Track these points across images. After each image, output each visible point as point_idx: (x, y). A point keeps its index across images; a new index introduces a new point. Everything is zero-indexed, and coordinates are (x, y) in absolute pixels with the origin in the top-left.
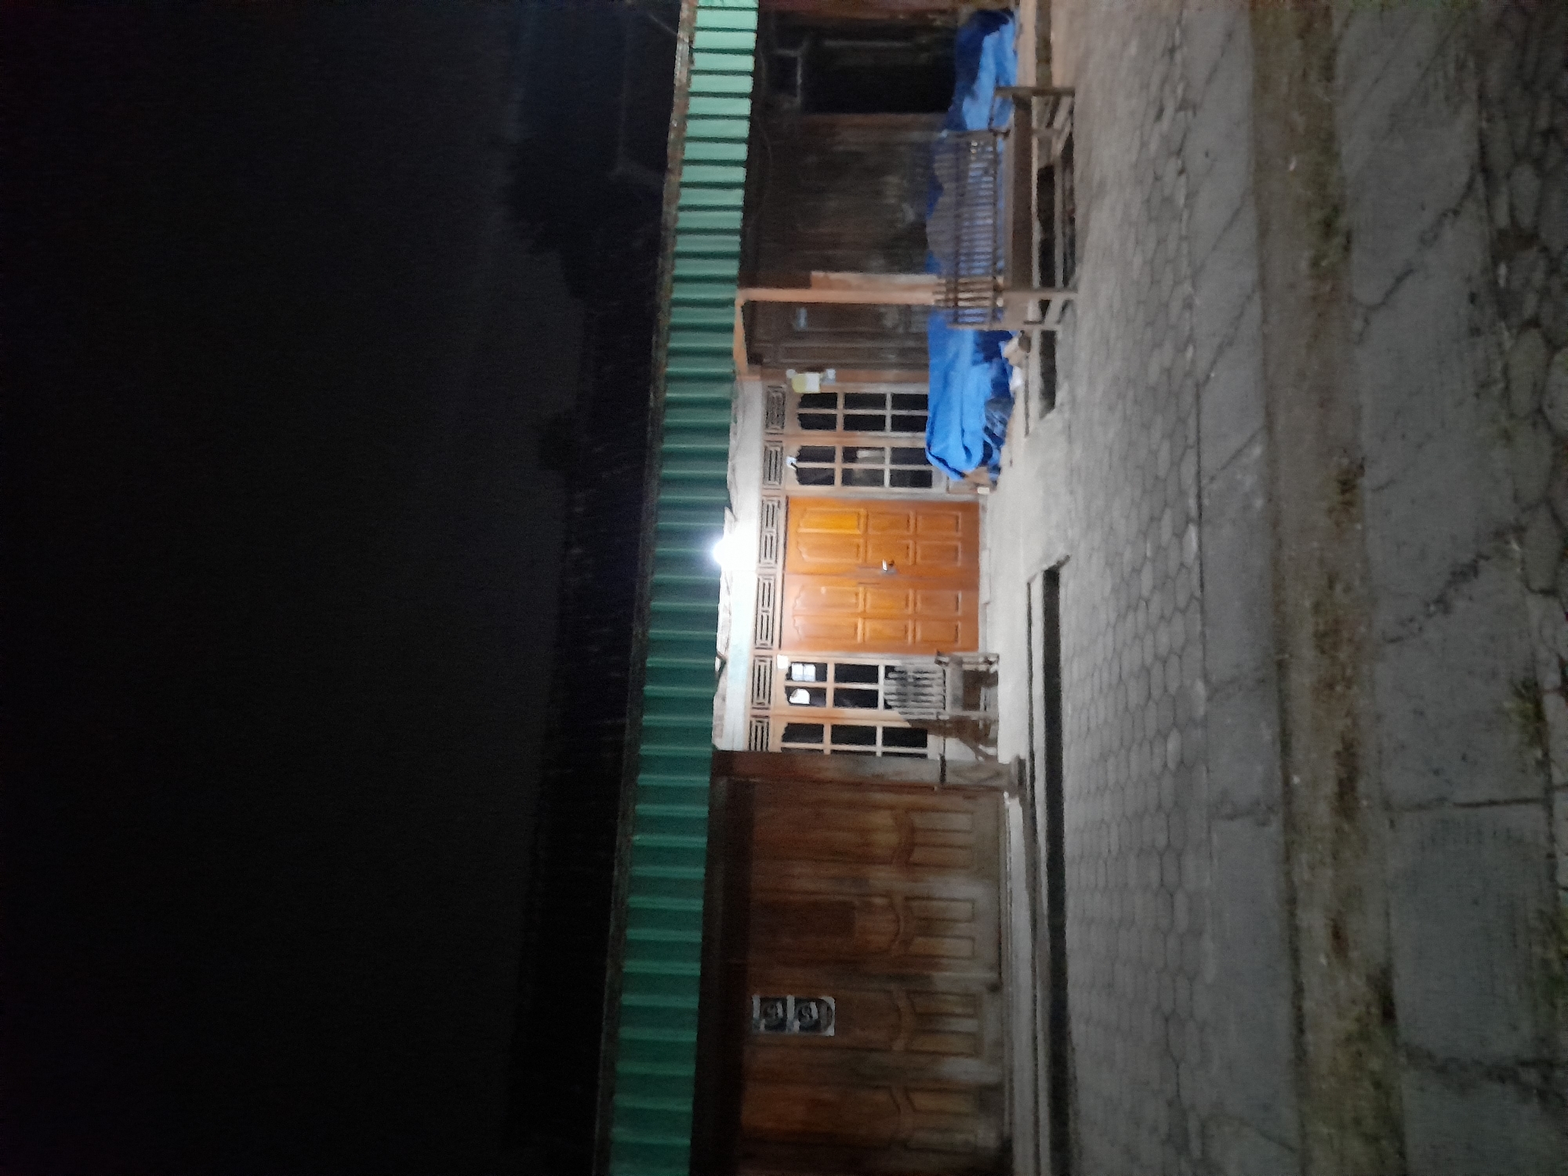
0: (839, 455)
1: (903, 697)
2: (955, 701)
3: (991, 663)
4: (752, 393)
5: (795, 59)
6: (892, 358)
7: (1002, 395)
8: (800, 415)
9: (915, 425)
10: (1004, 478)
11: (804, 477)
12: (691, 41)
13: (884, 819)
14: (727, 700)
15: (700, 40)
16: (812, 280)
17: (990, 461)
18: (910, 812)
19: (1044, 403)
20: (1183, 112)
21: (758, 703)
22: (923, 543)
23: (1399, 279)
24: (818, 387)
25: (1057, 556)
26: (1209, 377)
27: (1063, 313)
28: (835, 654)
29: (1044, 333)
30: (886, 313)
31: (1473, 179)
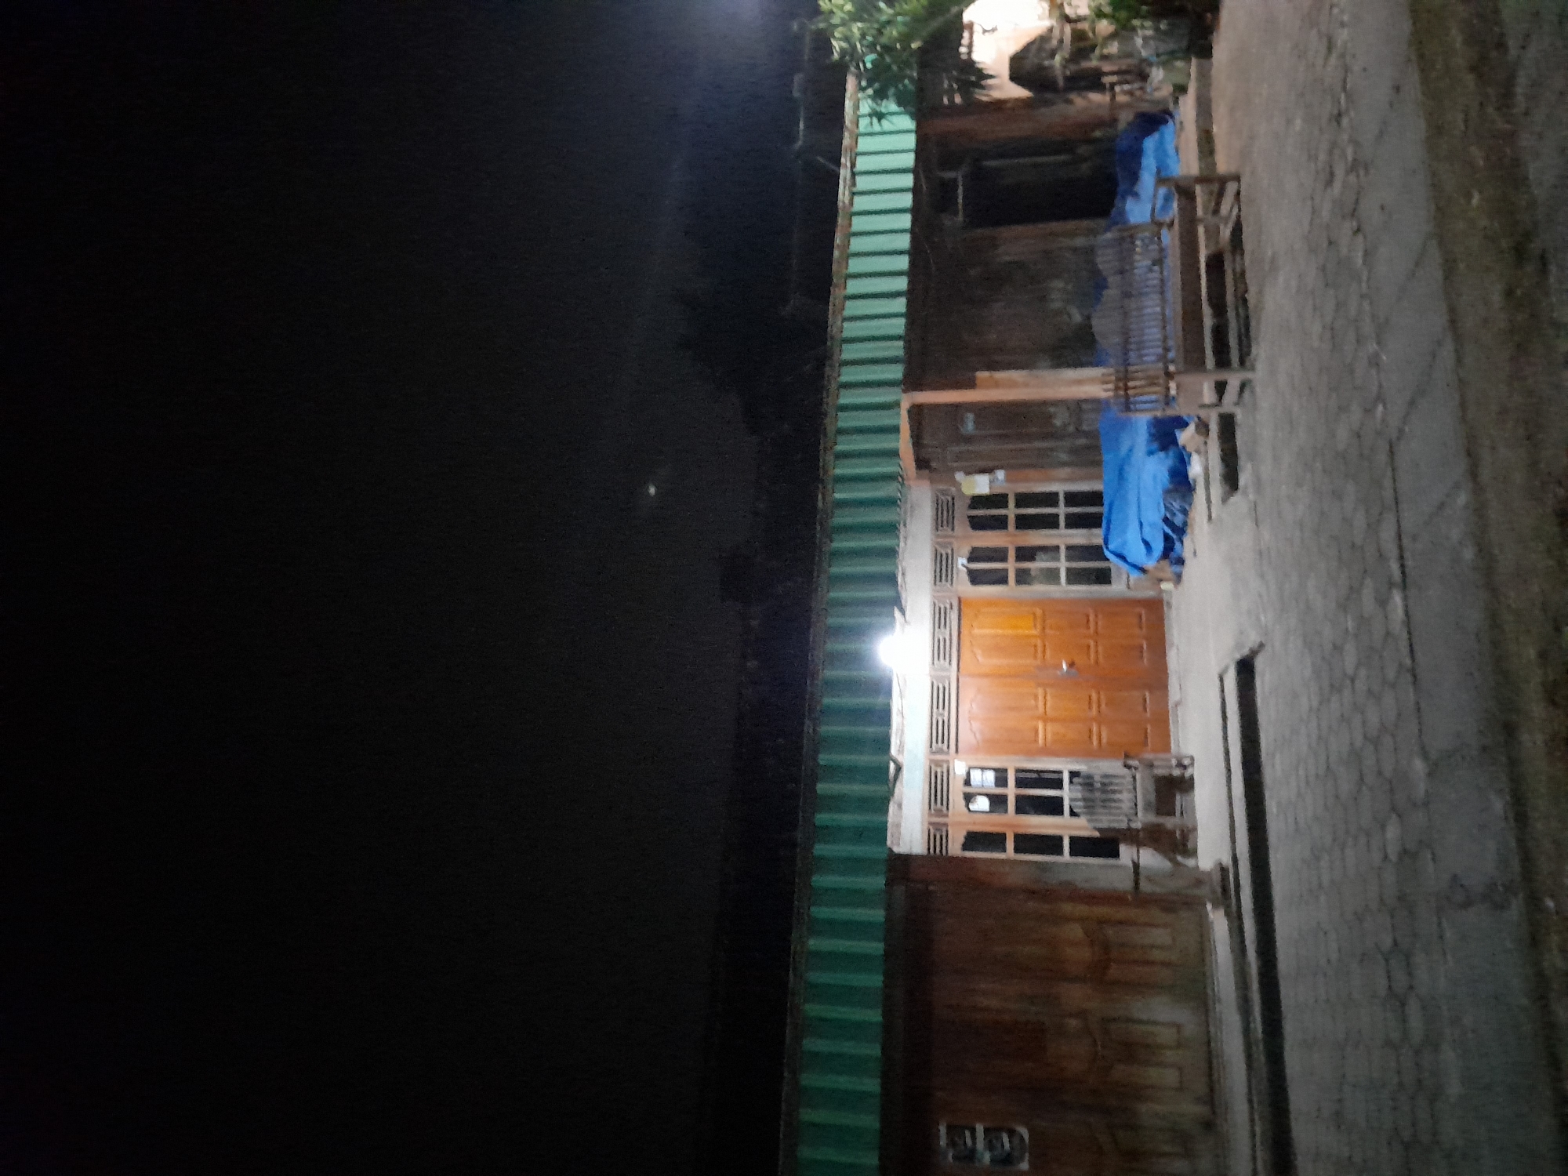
0: (1012, 554)
1: (1091, 804)
2: (1148, 806)
3: (1185, 767)
4: (921, 497)
5: (955, 180)
6: (1064, 457)
7: (1180, 483)
8: (969, 517)
9: (1092, 522)
10: (1190, 570)
11: (976, 578)
12: (853, 165)
13: (1076, 931)
14: (904, 807)
15: (862, 164)
16: (977, 382)
17: (1172, 554)
18: (1104, 926)
19: (1226, 487)
20: (1354, 174)
21: (935, 810)
22: (1107, 642)
24: (988, 488)
25: (1250, 644)
26: (1402, 432)
27: (1241, 395)
28: (1016, 758)
29: (1221, 415)
30: (1056, 413)
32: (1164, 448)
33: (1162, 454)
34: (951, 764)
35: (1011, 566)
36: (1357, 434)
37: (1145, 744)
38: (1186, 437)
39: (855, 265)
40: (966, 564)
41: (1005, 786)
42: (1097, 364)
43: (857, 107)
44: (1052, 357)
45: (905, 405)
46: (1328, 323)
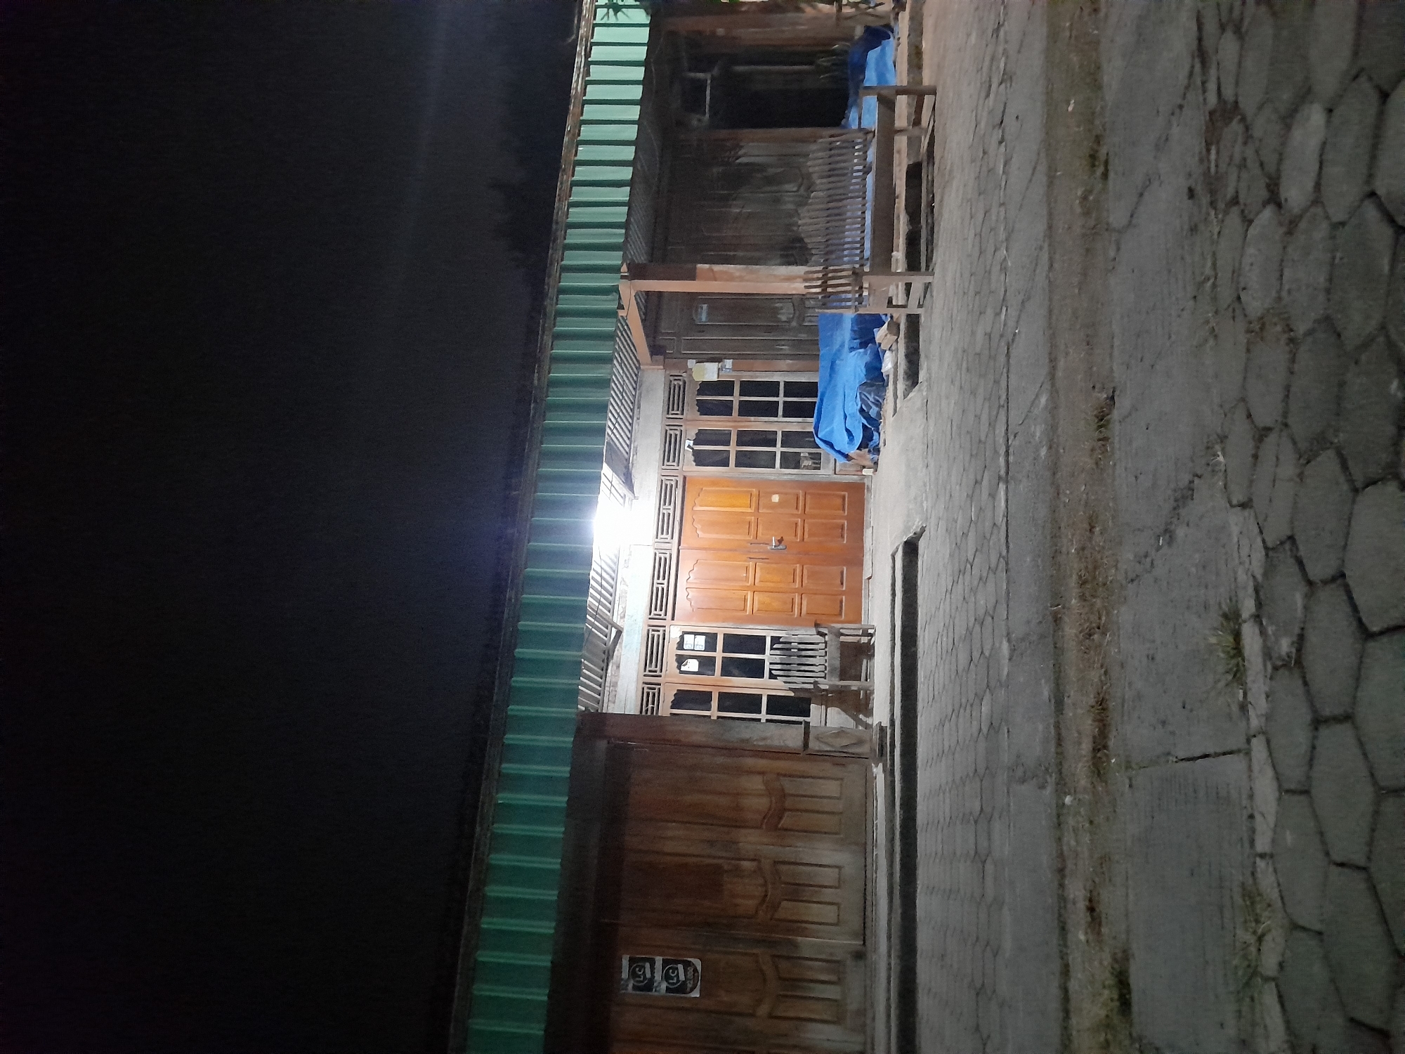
0: (734, 438)
1: (787, 667)
2: (835, 671)
3: (870, 636)
4: (655, 381)
5: (705, 82)
6: (787, 349)
7: (875, 378)
8: (698, 402)
9: (805, 411)
10: (885, 457)
11: (700, 459)
12: (588, 55)
13: (756, 783)
14: (621, 667)
15: (597, 53)
16: (697, 271)
17: (871, 443)
18: (781, 778)
19: (907, 383)
20: (1003, 85)
21: (650, 671)
22: (810, 521)
23: (1141, 195)
24: (716, 376)
25: (914, 527)
26: (1015, 334)
27: (925, 297)
28: (725, 625)
29: (909, 316)
30: (782, 308)
31: (1193, 67)
32: (863, 345)
33: (862, 350)
34: (667, 629)
35: (733, 448)
36: (989, 336)
37: (841, 614)
38: (881, 334)
39: (584, 152)
40: (691, 445)
41: (715, 650)
42: (804, 262)
44: (782, 256)
45: (629, 291)
46: (978, 230)
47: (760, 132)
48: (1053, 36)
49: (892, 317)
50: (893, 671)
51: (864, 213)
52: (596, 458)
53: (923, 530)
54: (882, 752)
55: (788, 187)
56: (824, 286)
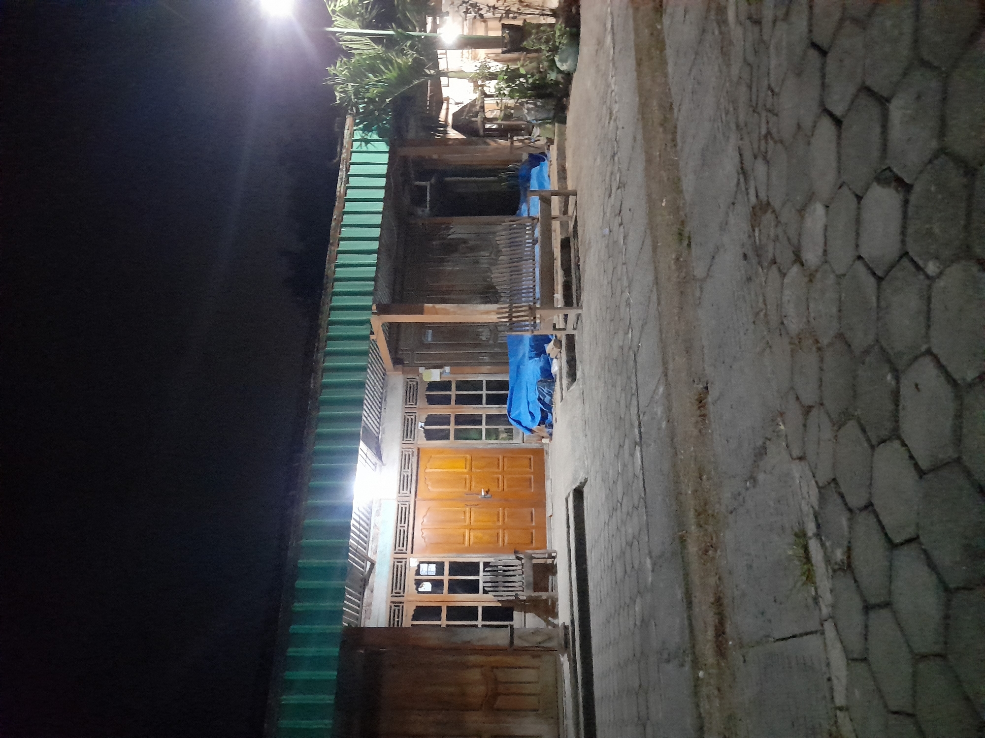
0: (452, 420)
3: (553, 558)
4: (396, 382)
5: (426, 187)
6: (486, 359)
7: (547, 377)
8: (427, 396)
10: (555, 431)
11: (430, 435)
12: (347, 170)
14: (374, 591)
15: (353, 169)
16: (425, 309)
17: (547, 421)
18: (495, 670)
19: (569, 380)
20: (620, 190)
21: (396, 593)
22: (509, 476)
23: (713, 258)
24: (439, 377)
25: (580, 478)
26: (639, 347)
27: (577, 323)
28: (450, 555)
29: (567, 335)
30: (482, 332)
31: (739, 180)
32: (538, 355)
33: (537, 359)
34: (408, 561)
35: (452, 427)
36: (622, 348)
37: (532, 542)
38: (549, 348)
39: (345, 232)
40: (423, 426)
41: (443, 574)
42: (497, 302)
43: (352, 135)
44: (481, 298)
45: (378, 322)
46: (610, 279)
47: (464, 219)
48: (649, 161)
49: (556, 336)
50: (571, 583)
51: (534, 269)
52: (355, 437)
53: (586, 480)
54: (566, 646)
55: (483, 253)
56: (510, 317)
